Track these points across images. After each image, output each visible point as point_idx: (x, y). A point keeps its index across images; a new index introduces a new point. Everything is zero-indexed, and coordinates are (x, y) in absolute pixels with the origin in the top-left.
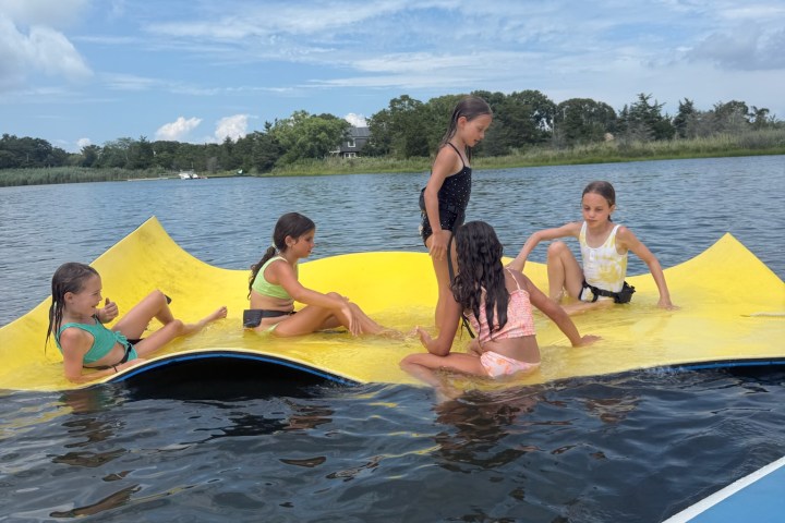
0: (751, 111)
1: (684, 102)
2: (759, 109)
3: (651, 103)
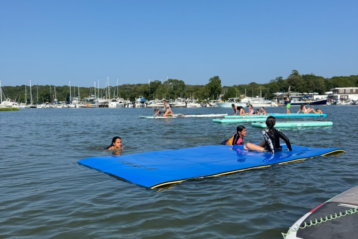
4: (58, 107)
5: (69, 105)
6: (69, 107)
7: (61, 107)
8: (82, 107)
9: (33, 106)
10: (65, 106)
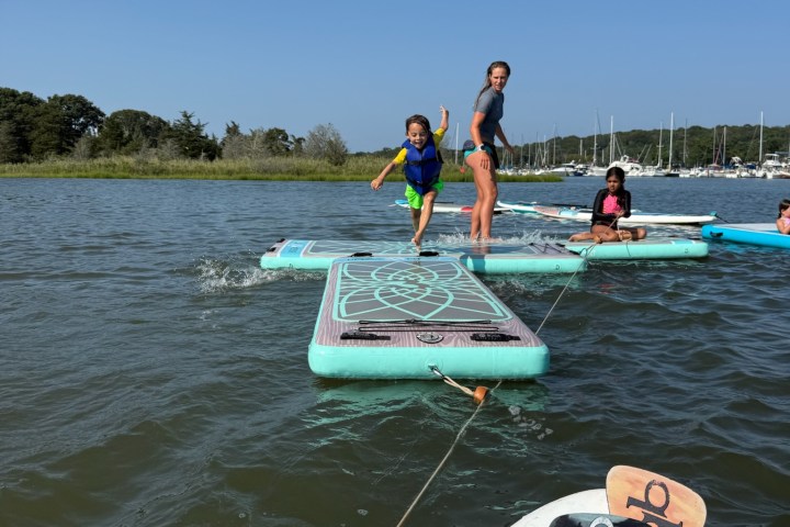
0: (290, 139)
1: (231, 125)
2: (297, 137)
3: (194, 121)
4: (728, 176)
5: (754, 171)
6: (753, 176)
7: (734, 176)
8: (781, 177)
9: (672, 172)
10: (744, 174)
